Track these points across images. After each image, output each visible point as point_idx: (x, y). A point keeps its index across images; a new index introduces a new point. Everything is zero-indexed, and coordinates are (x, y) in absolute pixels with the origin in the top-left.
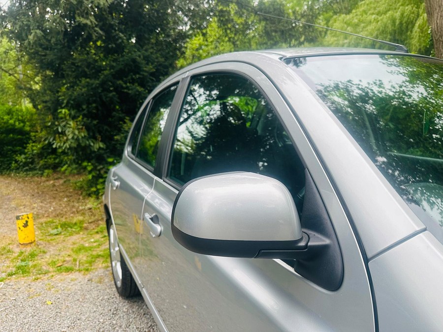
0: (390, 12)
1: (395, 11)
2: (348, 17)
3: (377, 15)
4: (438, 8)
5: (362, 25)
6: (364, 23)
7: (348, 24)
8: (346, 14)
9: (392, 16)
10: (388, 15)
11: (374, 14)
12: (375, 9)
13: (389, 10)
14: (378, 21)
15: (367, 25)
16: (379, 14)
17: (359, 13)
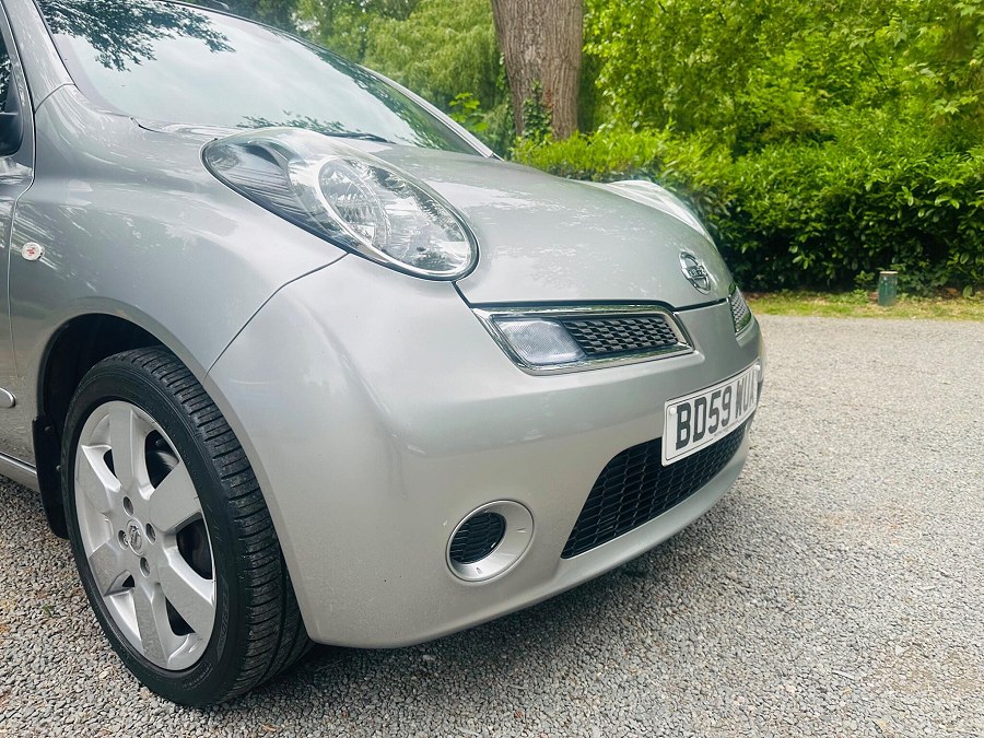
0: (476, 27)
1: (485, 26)
2: (403, 25)
3: (456, 30)
4: (510, 22)
5: (430, 45)
6: (433, 42)
7: (403, 40)
8: (399, 19)
9: (480, 34)
10: (473, 32)
11: (450, 27)
12: (452, 16)
13: (475, 24)
14: (457, 42)
15: (438, 48)
16: (458, 27)
17: (422, 21)
